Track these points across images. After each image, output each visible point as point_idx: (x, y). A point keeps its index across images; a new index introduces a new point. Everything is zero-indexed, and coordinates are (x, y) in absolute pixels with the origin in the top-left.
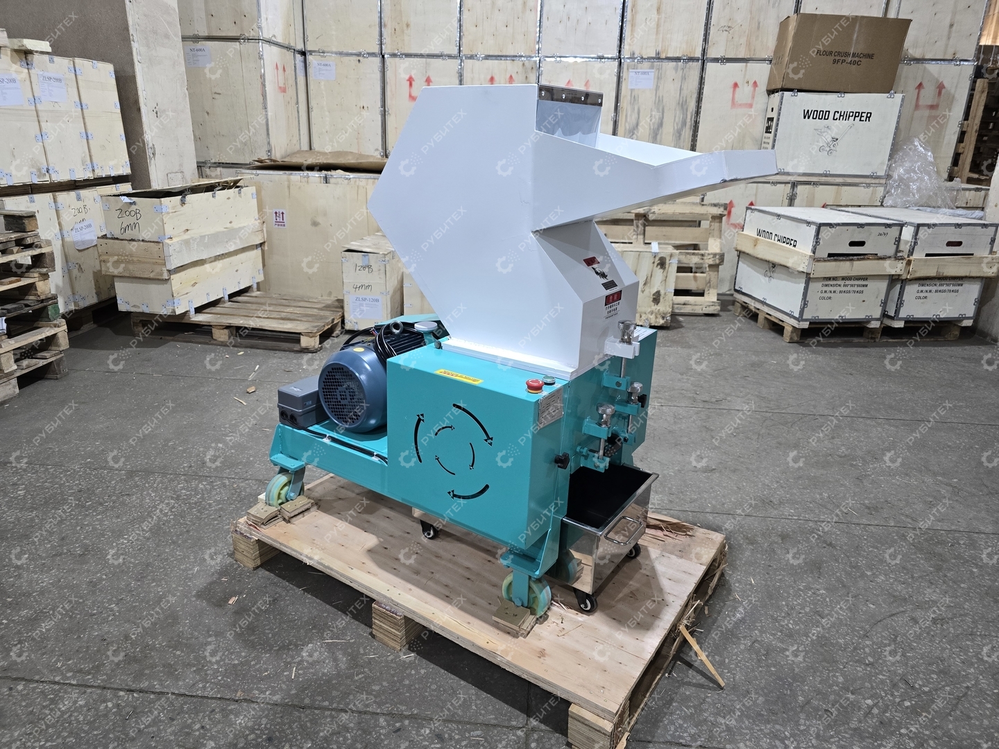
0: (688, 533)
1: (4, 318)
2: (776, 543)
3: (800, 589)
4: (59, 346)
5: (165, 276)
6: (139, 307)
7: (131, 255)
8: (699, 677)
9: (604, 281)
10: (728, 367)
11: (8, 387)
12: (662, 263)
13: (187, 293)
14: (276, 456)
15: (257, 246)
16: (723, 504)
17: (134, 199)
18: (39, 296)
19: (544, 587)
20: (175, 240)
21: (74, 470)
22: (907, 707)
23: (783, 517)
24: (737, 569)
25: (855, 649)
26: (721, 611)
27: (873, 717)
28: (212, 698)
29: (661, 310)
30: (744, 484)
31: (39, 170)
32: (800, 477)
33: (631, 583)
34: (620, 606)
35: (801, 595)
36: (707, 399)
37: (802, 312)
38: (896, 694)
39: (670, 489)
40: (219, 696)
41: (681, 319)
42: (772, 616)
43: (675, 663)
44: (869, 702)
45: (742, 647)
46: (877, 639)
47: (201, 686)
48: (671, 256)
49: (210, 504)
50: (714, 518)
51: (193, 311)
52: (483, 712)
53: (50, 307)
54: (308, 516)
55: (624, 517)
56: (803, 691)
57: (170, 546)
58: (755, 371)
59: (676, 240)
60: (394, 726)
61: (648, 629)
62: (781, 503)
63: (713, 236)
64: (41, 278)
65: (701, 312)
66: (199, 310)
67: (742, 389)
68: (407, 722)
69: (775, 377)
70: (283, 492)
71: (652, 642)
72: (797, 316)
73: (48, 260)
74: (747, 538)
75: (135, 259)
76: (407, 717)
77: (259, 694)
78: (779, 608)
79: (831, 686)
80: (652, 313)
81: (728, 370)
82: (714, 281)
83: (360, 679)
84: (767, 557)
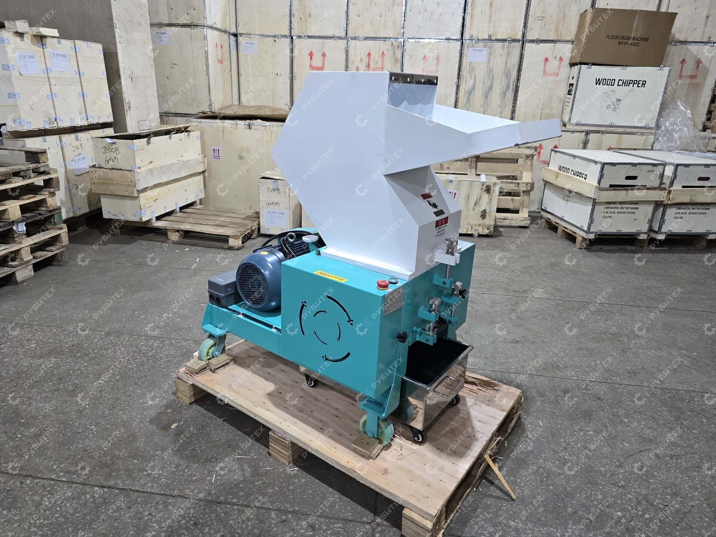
0: (495, 388)
1: (24, 223)
2: (559, 396)
3: (575, 431)
4: (61, 242)
5: (136, 194)
6: (117, 216)
7: (111, 179)
8: (498, 491)
9: (436, 210)
10: (533, 266)
11: (26, 271)
12: (488, 190)
13: (150, 207)
14: (206, 326)
15: (200, 173)
16: (524, 367)
17: (115, 140)
18: (48, 208)
19: (389, 425)
20: (142, 169)
21: (70, 330)
22: (647, 519)
23: (566, 377)
24: (530, 414)
25: (612, 475)
26: (517, 445)
27: (622, 525)
28: (157, 494)
29: (487, 223)
30: (540, 353)
31: (50, 119)
32: (581, 349)
33: (452, 423)
34: (443, 439)
35: (575, 435)
36: (517, 289)
37: (589, 227)
38: (639, 508)
39: (485, 355)
40: (162, 493)
41: (501, 229)
42: (553, 449)
43: (481, 481)
44: (619, 514)
45: (530, 471)
46: (629, 468)
47: (150, 485)
48: (495, 184)
49: (161, 357)
50: (516, 376)
51: (154, 219)
52: (343, 511)
53: (56, 216)
54: (227, 368)
55: (448, 377)
56: (572, 504)
57: (133, 386)
58: (553, 269)
59: (499, 172)
60: (281, 518)
61: (462, 457)
62: (565, 367)
63: (526, 170)
64: (50, 195)
65: (516, 225)
66: (159, 218)
67: (543, 283)
68: (290, 516)
69: (567, 274)
70: (211, 351)
71: (463, 466)
72: (586, 230)
73: (54, 183)
74: (539, 392)
75: (115, 182)
76: (290, 512)
77: (189, 493)
78: (559, 444)
79: (592, 501)
80: (480, 225)
81: (534, 268)
82: (526, 202)
83: (259, 484)
84: (552, 406)
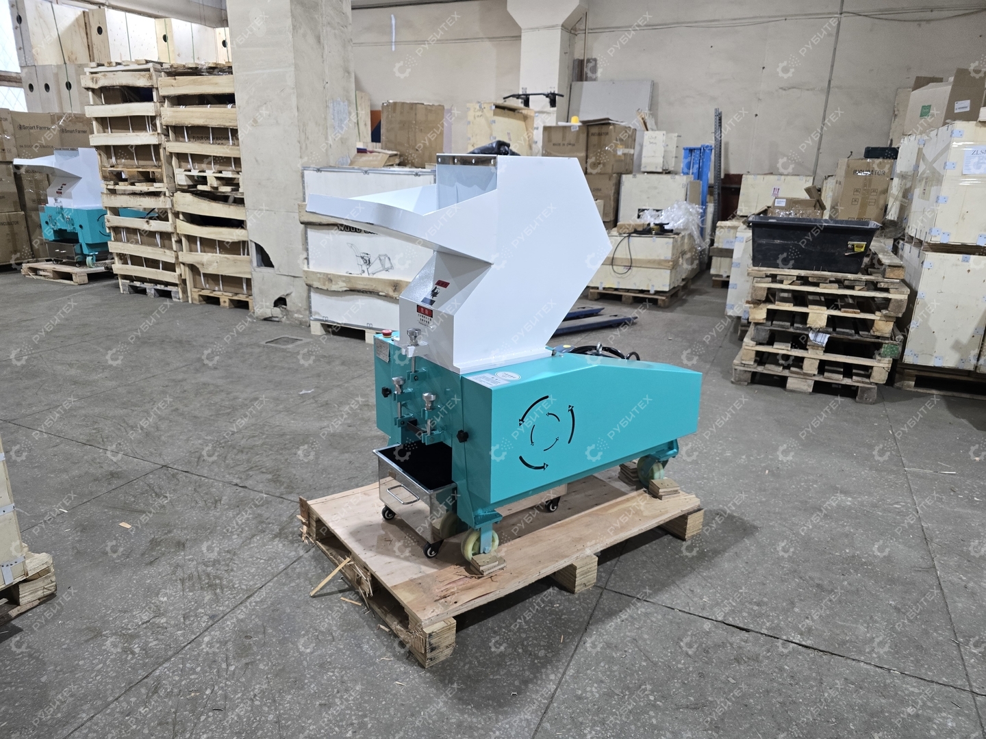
1: (828, 336)
4: (872, 377)
11: (803, 383)
22: (206, 689)
25: (274, 701)
26: (378, 639)
27: (222, 660)
38: (220, 692)
44: (232, 668)
45: (335, 628)
46: (268, 729)
53: (885, 346)
56: (274, 636)
64: (884, 319)
79: (263, 656)
